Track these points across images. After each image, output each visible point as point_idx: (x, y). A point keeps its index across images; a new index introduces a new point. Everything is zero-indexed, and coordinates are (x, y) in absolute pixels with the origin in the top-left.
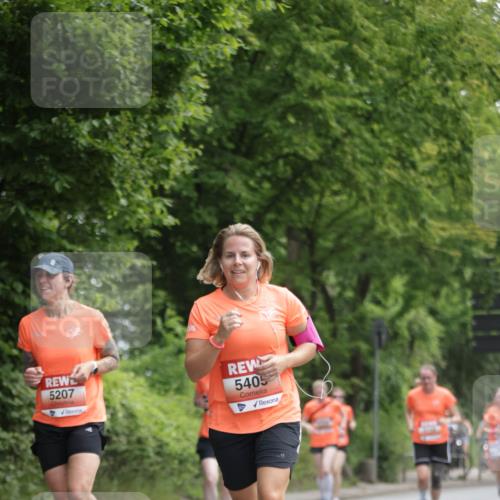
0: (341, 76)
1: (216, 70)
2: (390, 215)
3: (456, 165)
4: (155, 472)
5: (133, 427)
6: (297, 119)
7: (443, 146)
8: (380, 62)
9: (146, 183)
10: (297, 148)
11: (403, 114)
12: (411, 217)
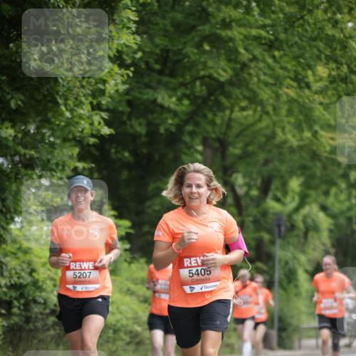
0: (248, 10)
1: (144, 5)
2: (288, 128)
3: (344, 86)
6: (212, 47)
7: (333, 69)
9: (87, 99)
10: (212, 71)
11: (299, 42)
12: (305, 129)
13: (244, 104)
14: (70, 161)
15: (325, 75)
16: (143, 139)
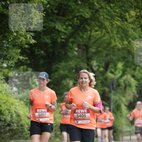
2: (117, 39)
4: (27, 137)
5: (19, 120)
6: (81, 2)
7: (138, 12)
12: (125, 40)
14: (16, 55)
15: (134, 15)
16: (50, 45)
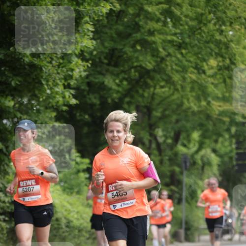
0: (165, 24)
1: (98, 21)
2: (191, 99)
3: (227, 72)
4: (65, 236)
6: (141, 47)
7: (220, 61)
8: (186, 16)
9: (61, 82)
10: (141, 63)
11: (198, 44)
12: (202, 100)
13: (163, 84)
14: (50, 121)
15: (215, 65)
16: (98, 107)
